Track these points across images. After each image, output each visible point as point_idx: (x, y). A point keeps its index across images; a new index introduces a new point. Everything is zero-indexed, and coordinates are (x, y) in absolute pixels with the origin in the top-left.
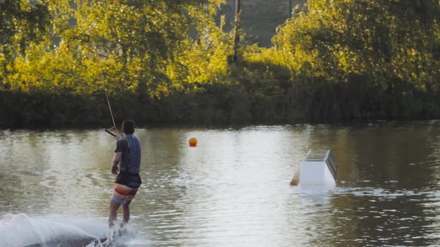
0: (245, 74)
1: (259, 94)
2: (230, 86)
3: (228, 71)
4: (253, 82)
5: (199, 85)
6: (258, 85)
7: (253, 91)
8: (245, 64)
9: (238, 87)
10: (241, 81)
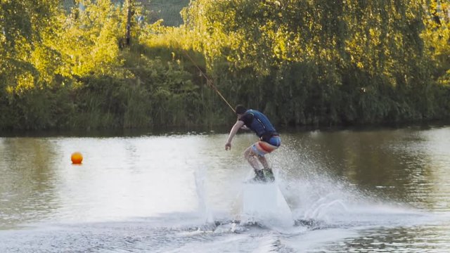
0: (143, 63)
1: (163, 91)
2: (121, 80)
3: (119, 59)
4: (155, 73)
5: (79, 79)
6: (162, 78)
7: (155, 87)
8: (142, 49)
9: (134, 82)
10: (137, 74)
